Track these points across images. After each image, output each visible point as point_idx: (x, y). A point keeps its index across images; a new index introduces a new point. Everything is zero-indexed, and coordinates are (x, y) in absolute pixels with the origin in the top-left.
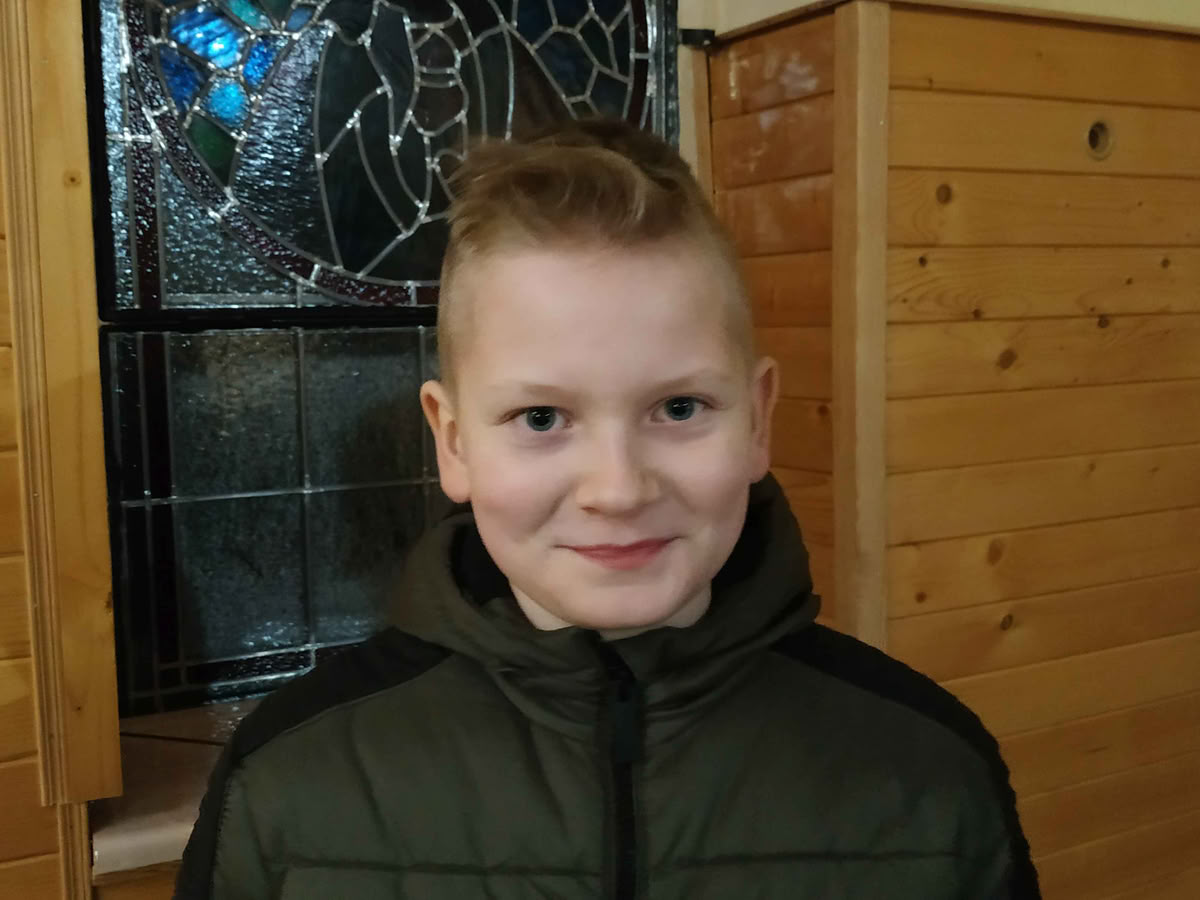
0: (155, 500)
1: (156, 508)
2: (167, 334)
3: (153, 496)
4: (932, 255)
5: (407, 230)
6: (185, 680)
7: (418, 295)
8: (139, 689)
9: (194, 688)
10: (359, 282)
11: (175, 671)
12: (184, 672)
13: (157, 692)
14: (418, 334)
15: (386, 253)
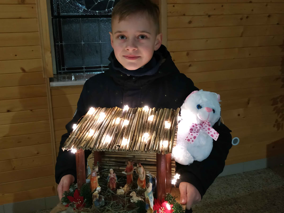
0: (61, 44)
1: (61, 45)
2: (61, 19)
3: (60, 43)
4: (175, 5)
5: (96, 3)
6: (66, 70)
7: (98, 13)
8: (59, 71)
9: (67, 71)
10: (89, 11)
11: (64, 68)
12: (65, 69)
13: (62, 71)
14: (98, 19)
15: (93, 7)
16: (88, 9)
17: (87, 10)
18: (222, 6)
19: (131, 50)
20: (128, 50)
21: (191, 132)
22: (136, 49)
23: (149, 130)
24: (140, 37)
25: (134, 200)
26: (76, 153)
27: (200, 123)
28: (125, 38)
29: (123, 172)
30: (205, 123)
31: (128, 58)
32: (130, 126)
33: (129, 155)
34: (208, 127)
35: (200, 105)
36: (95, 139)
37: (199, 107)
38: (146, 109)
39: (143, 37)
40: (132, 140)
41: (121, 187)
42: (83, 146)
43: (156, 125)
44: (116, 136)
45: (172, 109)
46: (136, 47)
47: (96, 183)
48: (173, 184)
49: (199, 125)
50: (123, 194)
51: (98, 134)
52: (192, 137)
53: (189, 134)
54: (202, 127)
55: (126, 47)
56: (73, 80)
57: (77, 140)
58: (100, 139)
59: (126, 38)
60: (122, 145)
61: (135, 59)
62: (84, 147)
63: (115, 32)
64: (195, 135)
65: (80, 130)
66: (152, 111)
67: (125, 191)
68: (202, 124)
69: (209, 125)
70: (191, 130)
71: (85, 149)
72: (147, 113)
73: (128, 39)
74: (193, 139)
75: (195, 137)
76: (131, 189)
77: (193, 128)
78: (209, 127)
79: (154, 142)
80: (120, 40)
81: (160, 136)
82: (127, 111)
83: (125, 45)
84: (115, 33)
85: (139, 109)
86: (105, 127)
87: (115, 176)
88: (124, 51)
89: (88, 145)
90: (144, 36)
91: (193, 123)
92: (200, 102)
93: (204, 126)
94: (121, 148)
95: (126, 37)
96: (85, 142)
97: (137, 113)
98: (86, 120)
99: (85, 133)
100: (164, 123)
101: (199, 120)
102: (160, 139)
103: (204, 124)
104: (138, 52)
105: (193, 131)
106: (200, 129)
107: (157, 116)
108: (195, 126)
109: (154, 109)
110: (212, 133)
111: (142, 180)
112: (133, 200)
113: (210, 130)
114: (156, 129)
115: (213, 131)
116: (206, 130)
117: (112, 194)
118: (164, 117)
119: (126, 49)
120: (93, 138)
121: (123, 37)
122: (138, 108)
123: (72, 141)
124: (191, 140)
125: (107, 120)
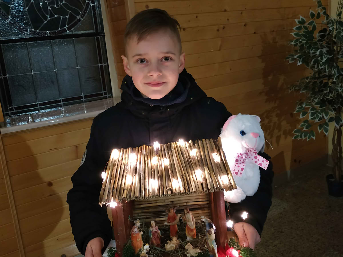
0: (4, 76)
1: (4, 78)
2: (1, 45)
5: (46, 21)
6: (14, 110)
7: (49, 34)
8: (6, 112)
9: (16, 111)
10: (37, 32)
11: (12, 108)
12: (14, 108)
13: (10, 112)
14: (51, 42)
15: (42, 26)
16: (36, 29)
17: (34, 32)
18: (197, 17)
19: (155, 75)
20: (151, 75)
21: (237, 164)
22: (161, 74)
23: (198, 166)
24: (164, 60)
25: (191, 254)
26: (116, 207)
27: (245, 152)
28: (145, 61)
29: (166, 223)
30: (251, 151)
31: (151, 85)
32: (172, 165)
33: (166, 201)
34: (254, 155)
35: (244, 131)
36: (137, 186)
37: (243, 133)
38: (181, 143)
39: (166, 59)
40: (183, 180)
41: (169, 241)
42: (126, 197)
43: (203, 160)
44: (161, 178)
45: (212, 139)
46: (161, 72)
47: (140, 240)
48: (230, 227)
49: (244, 155)
50: (174, 249)
51: (138, 180)
52: (240, 169)
53: (235, 166)
54: (248, 155)
55: (149, 72)
56: (31, 122)
57: (115, 190)
58: (143, 185)
59: (147, 62)
60: (174, 189)
61: (160, 86)
62: (128, 197)
63: (133, 55)
64: (241, 166)
65: (112, 178)
66: (190, 144)
67: (176, 245)
68: (247, 152)
69: (255, 153)
70: (237, 160)
71: (129, 200)
72: (184, 147)
73: (149, 63)
74: (241, 171)
75: (242, 169)
76: (181, 241)
77: (238, 158)
78: (256, 155)
79: (210, 179)
80: (141, 64)
81: (215, 172)
82: (159, 148)
83: (146, 70)
84: (134, 57)
85: (173, 145)
86: (142, 170)
87: (158, 229)
88: (146, 77)
89: (132, 194)
90: (168, 58)
91: (238, 153)
92: (243, 128)
93: (250, 155)
94: (174, 191)
95: (147, 60)
96: (125, 191)
97: (173, 149)
98: (114, 165)
99: (120, 181)
100: (212, 156)
101: (244, 148)
102: (216, 175)
103: (249, 152)
104: (163, 76)
105: (238, 162)
106: (246, 158)
107: (199, 149)
108: (240, 155)
109: (190, 142)
110: (260, 162)
111: (192, 228)
112: (189, 254)
113: (258, 159)
114: (205, 164)
115: (261, 158)
116: (252, 159)
117: (161, 251)
118: (208, 150)
119: (149, 75)
120: (133, 185)
121: (142, 61)
122: (171, 143)
123: (109, 193)
124: (239, 173)
125: (140, 162)
